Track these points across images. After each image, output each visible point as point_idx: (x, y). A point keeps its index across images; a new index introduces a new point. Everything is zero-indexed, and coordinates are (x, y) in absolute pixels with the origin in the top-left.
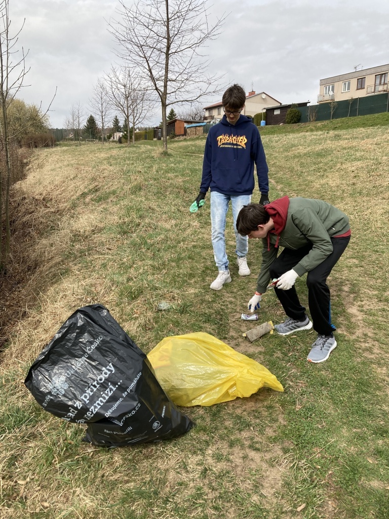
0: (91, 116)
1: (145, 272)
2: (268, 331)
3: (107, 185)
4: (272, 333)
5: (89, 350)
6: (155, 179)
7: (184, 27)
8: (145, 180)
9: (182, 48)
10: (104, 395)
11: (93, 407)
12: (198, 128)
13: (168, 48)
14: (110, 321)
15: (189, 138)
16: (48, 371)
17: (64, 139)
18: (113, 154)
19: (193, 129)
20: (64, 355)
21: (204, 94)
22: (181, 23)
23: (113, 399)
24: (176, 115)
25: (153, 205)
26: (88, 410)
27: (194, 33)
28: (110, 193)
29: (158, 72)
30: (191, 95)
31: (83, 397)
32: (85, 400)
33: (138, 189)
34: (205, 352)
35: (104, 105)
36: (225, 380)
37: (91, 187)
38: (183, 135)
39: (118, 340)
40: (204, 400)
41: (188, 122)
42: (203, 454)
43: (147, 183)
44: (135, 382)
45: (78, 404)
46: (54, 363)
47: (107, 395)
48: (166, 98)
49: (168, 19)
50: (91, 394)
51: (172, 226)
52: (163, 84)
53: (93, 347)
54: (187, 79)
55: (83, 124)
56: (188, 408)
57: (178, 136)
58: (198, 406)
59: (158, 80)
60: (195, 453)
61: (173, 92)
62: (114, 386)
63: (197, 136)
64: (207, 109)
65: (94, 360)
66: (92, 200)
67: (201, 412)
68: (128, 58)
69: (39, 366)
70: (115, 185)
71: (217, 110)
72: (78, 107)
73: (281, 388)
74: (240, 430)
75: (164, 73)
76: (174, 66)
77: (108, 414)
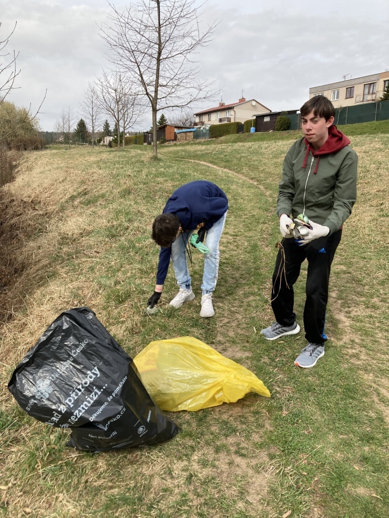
0: (81, 120)
1: (133, 276)
3: (96, 188)
5: (75, 353)
6: (145, 184)
7: (176, 33)
8: (135, 184)
9: (174, 54)
10: (89, 399)
11: (77, 411)
12: (188, 134)
13: (160, 53)
14: (95, 324)
15: (179, 143)
16: (32, 374)
17: (54, 142)
18: (103, 158)
19: (183, 134)
20: (49, 358)
21: (195, 100)
22: (172, 30)
23: (98, 403)
24: (166, 120)
25: (142, 208)
26: (72, 414)
27: (185, 39)
28: (99, 197)
29: (149, 77)
30: (182, 101)
31: (67, 401)
32: (70, 404)
33: (127, 192)
34: (192, 356)
35: (95, 109)
36: (211, 385)
37: (80, 190)
38: (173, 140)
39: (104, 343)
40: (190, 405)
41: (178, 128)
42: (189, 460)
43: (136, 187)
44: (121, 386)
45: (63, 408)
46: (39, 367)
47: (92, 399)
48: (156, 103)
49: (160, 25)
50: (76, 398)
52: (153, 89)
53: (78, 351)
54: (178, 85)
55: (74, 127)
56: (174, 412)
57: (168, 141)
58: (184, 411)
59: (148, 85)
60: (180, 458)
61: (163, 98)
62: (99, 390)
63: (187, 142)
64: (197, 115)
65: (79, 364)
66: (80, 203)
67: (187, 417)
68: (119, 62)
69: (24, 369)
70: (105, 189)
71: (207, 116)
72: (68, 110)
73: (268, 393)
74: (226, 436)
75: (155, 78)
76: (165, 71)
77: (92, 418)
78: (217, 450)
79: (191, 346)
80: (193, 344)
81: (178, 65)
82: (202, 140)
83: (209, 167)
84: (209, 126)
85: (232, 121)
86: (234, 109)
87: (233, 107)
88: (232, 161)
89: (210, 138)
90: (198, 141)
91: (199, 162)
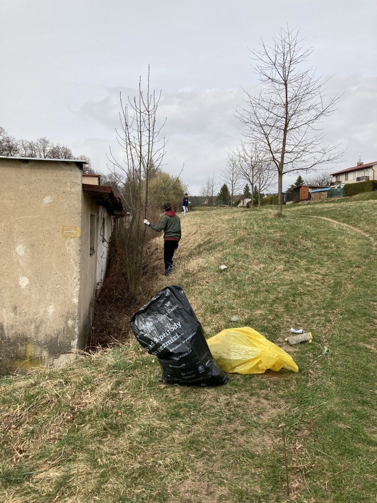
0: (225, 185)
2: (306, 339)
3: (218, 238)
4: (310, 341)
5: (169, 311)
7: (301, 108)
8: (248, 234)
9: (299, 125)
10: (172, 339)
11: (164, 344)
12: (323, 193)
13: (286, 125)
14: (184, 298)
15: (312, 202)
16: (144, 318)
17: (200, 205)
18: (235, 217)
19: (317, 194)
20: (155, 311)
21: (319, 162)
22: (297, 105)
23: (176, 343)
25: (249, 253)
26: (161, 345)
27: (310, 112)
28: (219, 244)
29: (276, 145)
31: (160, 337)
32: (161, 339)
33: (241, 240)
34: (246, 338)
35: (235, 175)
37: (206, 240)
38: (307, 200)
39: (186, 309)
40: (241, 370)
41: (313, 188)
42: (231, 396)
43: (249, 236)
44: (191, 336)
45: (156, 340)
46: (149, 314)
47: (174, 339)
48: (282, 168)
49: (287, 102)
50: (165, 336)
51: (260, 269)
52: (280, 155)
53: (172, 310)
54: (303, 151)
55: (217, 191)
57: (302, 200)
58: (237, 373)
59: (276, 152)
60: (225, 394)
61: (290, 162)
62: (179, 335)
63: (321, 200)
64: (334, 175)
65: (170, 318)
66: (204, 249)
67: (239, 377)
68: (251, 135)
69: (140, 314)
70: (224, 238)
71: (344, 176)
72: (212, 177)
73: (296, 368)
74: (261, 389)
75: (282, 147)
76: (290, 140)
77: (171, 350)
78: (252, 395)
79: (247, 333)
80: (249, 331)
81: (303, 134)
82: (336, 199)
83: (329, 222)
84: (344, 185)
85: (371, 179)
86: (373, 168)
87: (372, 166)
88: (353, 216)
89: (344, 196)
90: (332, 199)
91: (321, 217)
